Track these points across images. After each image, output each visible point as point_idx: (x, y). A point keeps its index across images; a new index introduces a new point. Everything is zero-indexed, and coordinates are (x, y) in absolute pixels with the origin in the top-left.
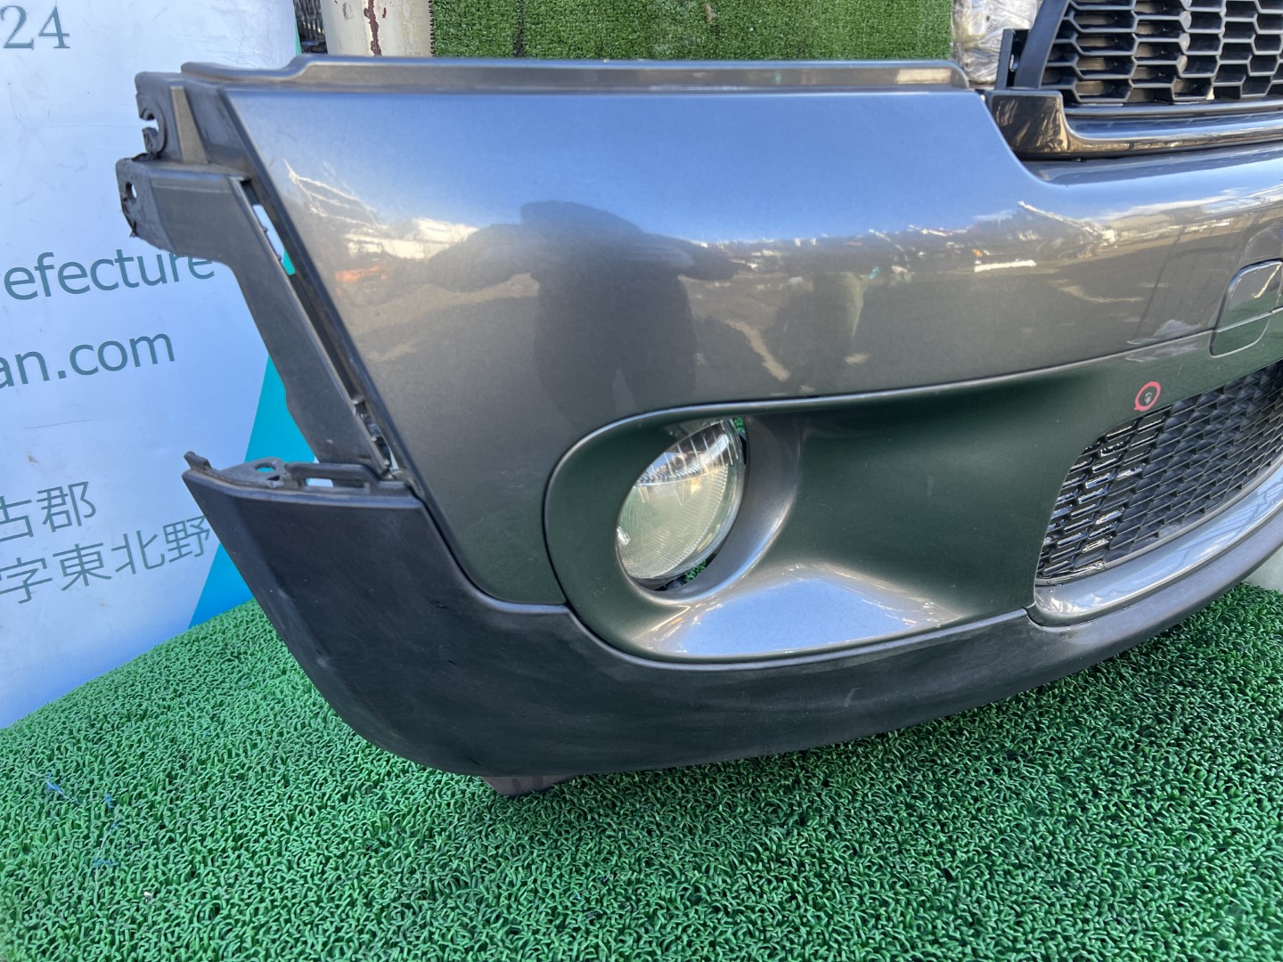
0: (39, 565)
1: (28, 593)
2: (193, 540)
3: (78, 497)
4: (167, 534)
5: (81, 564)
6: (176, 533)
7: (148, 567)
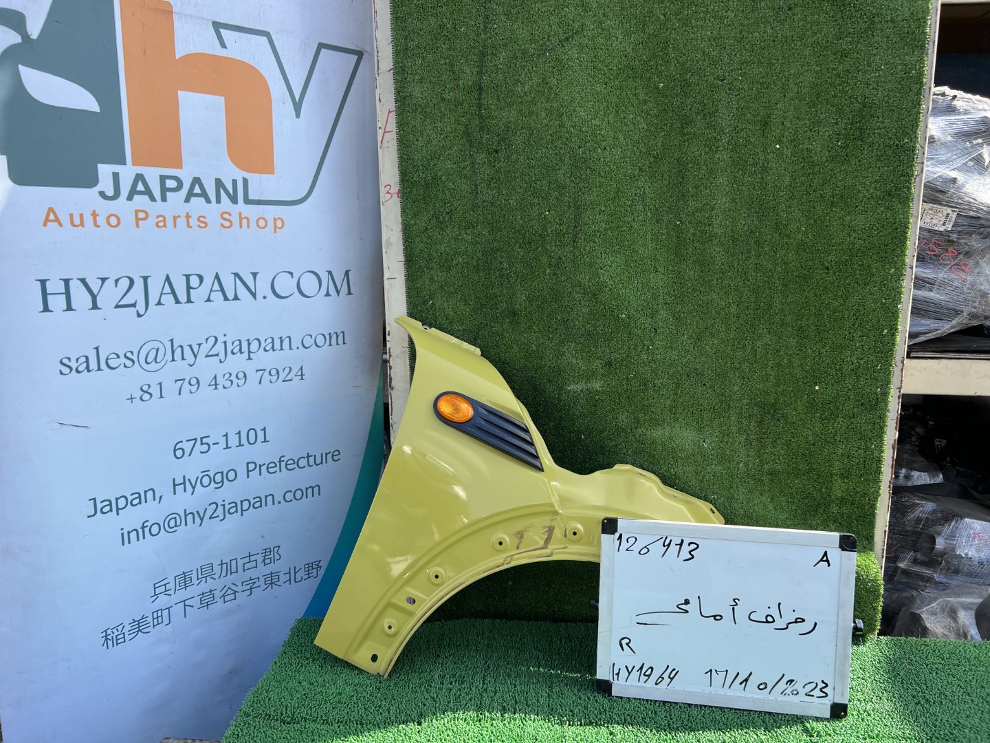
0: (257, 580)
1: (251, 592)
2: (315, 571)
3: (276, 551)
4: (306, 568)
5: (272, 580)
6: (308, 568)
7: (296, 582)
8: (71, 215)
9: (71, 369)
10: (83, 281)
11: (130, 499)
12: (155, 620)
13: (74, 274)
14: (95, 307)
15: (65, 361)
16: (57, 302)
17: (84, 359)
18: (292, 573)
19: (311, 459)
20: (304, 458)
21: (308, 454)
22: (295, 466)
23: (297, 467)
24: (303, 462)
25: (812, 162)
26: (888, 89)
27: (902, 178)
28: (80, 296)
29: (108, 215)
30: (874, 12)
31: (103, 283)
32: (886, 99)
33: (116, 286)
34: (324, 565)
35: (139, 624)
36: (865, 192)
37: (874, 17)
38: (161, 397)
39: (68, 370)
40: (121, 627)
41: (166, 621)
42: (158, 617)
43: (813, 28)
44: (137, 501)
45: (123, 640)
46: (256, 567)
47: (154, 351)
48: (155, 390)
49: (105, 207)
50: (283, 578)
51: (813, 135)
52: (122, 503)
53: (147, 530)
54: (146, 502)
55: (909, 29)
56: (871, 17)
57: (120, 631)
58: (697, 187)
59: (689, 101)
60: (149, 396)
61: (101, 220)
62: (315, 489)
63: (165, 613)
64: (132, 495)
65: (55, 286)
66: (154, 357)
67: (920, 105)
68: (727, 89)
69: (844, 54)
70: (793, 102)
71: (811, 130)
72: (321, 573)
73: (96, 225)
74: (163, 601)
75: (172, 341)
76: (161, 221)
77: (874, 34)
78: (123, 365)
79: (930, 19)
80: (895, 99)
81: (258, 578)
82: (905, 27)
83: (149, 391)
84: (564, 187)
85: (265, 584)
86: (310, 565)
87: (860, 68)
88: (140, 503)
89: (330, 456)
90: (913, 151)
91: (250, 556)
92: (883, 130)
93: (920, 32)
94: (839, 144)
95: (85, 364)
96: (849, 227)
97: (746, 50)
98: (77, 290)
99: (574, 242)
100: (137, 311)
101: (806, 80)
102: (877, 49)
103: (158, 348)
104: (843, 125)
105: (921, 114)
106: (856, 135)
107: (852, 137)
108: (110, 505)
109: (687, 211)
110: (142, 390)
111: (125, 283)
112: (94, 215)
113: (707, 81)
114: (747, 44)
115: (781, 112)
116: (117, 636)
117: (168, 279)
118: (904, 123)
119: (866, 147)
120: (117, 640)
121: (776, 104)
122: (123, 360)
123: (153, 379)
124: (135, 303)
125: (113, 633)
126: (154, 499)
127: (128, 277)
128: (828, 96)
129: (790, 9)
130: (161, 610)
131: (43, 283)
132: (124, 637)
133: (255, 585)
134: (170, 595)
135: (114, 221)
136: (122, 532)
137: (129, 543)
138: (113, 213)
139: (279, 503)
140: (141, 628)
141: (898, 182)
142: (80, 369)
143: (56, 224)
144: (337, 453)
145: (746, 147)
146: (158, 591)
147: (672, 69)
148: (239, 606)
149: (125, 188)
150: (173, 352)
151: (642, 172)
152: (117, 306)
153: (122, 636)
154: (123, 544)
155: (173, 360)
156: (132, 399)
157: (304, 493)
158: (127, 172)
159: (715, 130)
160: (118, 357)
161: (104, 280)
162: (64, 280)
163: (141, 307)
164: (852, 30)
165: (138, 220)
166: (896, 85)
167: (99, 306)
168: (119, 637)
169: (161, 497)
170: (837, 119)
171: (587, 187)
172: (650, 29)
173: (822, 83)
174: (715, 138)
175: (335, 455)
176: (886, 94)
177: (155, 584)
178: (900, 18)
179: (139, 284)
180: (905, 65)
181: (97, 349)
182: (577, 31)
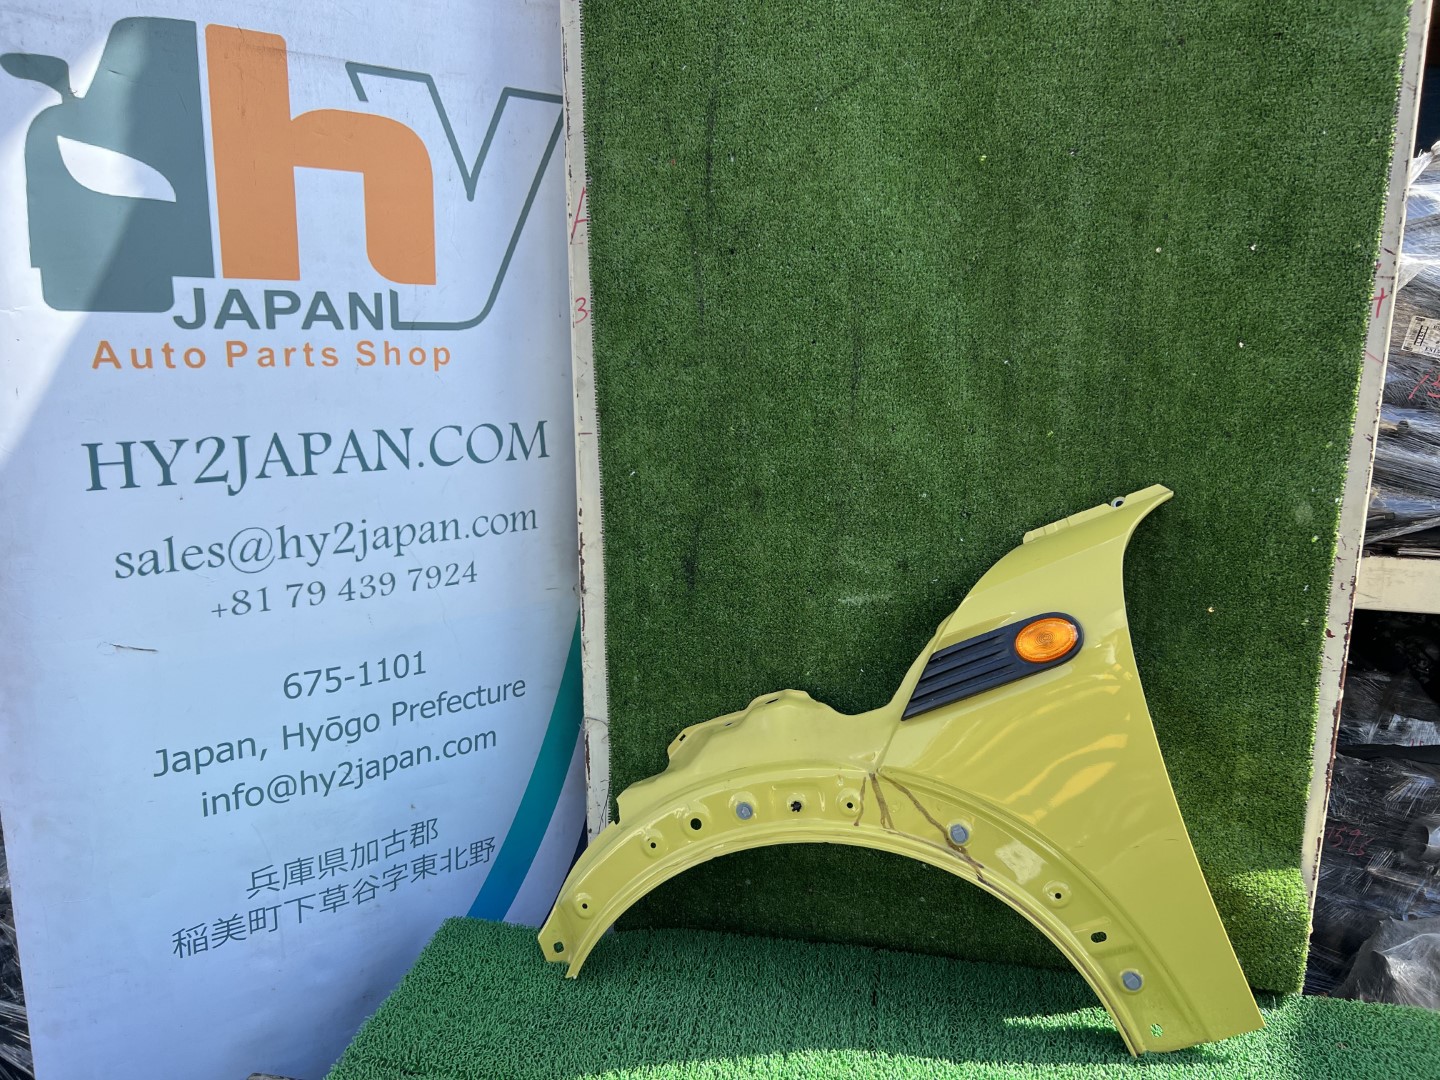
0: (403, 868)
1: (395, 885)
2: (485, 852)
3: (430, 827)
4: (472, 849)
5: (424, 866)
6: (477, 848)
7: (457, 868)
8: (134, 352)
9: (132, 569)
10: (150, 445)
11: (216, 751)
12: (254, 923)
13: (137, 436)
14: (167, 481)
15: (124, 559)
16: (113, 476)
17: (151, 555)
18: (452, 858)
19: (484, 695)
20: (474, 693)
21: (480, 687)
22: (461, 705)
23: (463, 708)
24: (472, 700)
25: (1210, 275)
26: (1332, 165)
27: (1349, 304)
28: (145, 466)
29: (186, 350)
30: (1314, 46)
31: (178, 448)
32: (1328, 181)
33: (198, 451)
34: (498, 844)
35: (228, 926)
36: (1290, 322)
37: (1313, 55)
38: (265, 609)
39: (128, 571)
40: (202, 928)
41: (271, 925)
42: (257, 919)
43: (1217, 71)
44: (228, 754)
45: (204, 946)
46: (403, 850)
47: (253, 546)
48: (255, 599)
49: (183, 339)
50: (441, 863)
51: (1212, 234)
52: (204, 756)
53: (242, 797)
54: (241, 756)
55: (1369, 73)
56: (1309, 54)
57: (200, 932)
58: (1034, 310)
59: (1023, 183)
60: (245, 607)
61: (177, 358)
62: (488, 736)
63: (270, 914)
64: (219, 746)
65: (110, 453)
66: (254, 551)
67: (1381, 191)
68: (1081, 165)
69: (1262, 113)
70: (1183, 184)
71: (1209, 227)
72: (494, 855)
73: (170, 365)
74: (265, 897)
75: (282, 529)
76: (266, 357)
77: (1313, 80)
78: (206, 564)
79: (1403, 58)
80: (1342, 181)
81: (406, 865)
82: (1362, 71)
83: (245, 600)
84: (840, 307)
85: (415, 873)
86: (479, 844)
87: (1289, 133)
88: (232, 758)
89: (510, 690)
90: (1369, 263)
91: (394, 836)
92: (1321, 229)
93: (1386, 78)
94: (1253, 248)
95: (152, 563)
96: (1264, 374)
97: (1111, 106)
98: (142, 459)
99: (853, 388)
100: (229, 487)
101: (1204, 151)
102: (1317, 103)
103: (260, 540)
104: (1260, 220)
105: (1383, 206)
106: (1282, 235)
107: (1271, 239)
108: (188, 759)
109: (1019, 345)
110: (235, 598)
111: (210, 447)
112: (167, 350)
113: (1051, 153)
114: (1113, 96)
115: (1164, 200)
116: (195, 940)
117: (276, 440)
118: (1355, 218)
119: (1294, 254)
120: (195, 946)
121: (1157, 187)
122: (207, 556)
123: (253, 585)
124: (226, 475)
125: (190, 936)
126: (254, 754)
127: (216, 438)
128: (1237, 176)
129: (1181, 42)
130: (263, 909)
131: (93, 449)
132: (206, 943)
133: (401, 876)
134: (278, 890)
135: (196, 359)
136: (205, 797)
137: (215, 812)
138: (194, 347)
139: (438, 758)
140: (231, 932)
141: (1343, 310)
142: (145, 569)
143: (112, 365)
144: (520, 684)
145: (1109, 250)
146: (258, 882)
147: (999, 134)
148: (378, 906)
149: (213, 311)
150: (284, 546)
151: (954, 286)
152: (199, 480)
153: (203, 940)
154: (206, 814)
155: (284, 556)
156: (220, 610)
157: (473, 744)
158: (216, 289)
159: (1062, 225)
160: (200, 552)
161: (180, 443)
162: (123, 444)
163: (234, 480)
164: (1278, 75)
165: (231, 355)
166: (1344, 160)
167: (173, 480)
168: (198, 942)
169: (264, 752)
170: (1250, 211)
171: (873, 308)
172: (969, 74)
173: (1228, 156)
174: (1063, 238)
175: (518, 688)
176: (1327, 175)
177: (253, 873)
178: (1354, 57)
179: (232, 447)
180: (1360, 129)
181: (169, 540)
182: (861, 77)
